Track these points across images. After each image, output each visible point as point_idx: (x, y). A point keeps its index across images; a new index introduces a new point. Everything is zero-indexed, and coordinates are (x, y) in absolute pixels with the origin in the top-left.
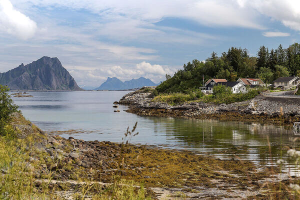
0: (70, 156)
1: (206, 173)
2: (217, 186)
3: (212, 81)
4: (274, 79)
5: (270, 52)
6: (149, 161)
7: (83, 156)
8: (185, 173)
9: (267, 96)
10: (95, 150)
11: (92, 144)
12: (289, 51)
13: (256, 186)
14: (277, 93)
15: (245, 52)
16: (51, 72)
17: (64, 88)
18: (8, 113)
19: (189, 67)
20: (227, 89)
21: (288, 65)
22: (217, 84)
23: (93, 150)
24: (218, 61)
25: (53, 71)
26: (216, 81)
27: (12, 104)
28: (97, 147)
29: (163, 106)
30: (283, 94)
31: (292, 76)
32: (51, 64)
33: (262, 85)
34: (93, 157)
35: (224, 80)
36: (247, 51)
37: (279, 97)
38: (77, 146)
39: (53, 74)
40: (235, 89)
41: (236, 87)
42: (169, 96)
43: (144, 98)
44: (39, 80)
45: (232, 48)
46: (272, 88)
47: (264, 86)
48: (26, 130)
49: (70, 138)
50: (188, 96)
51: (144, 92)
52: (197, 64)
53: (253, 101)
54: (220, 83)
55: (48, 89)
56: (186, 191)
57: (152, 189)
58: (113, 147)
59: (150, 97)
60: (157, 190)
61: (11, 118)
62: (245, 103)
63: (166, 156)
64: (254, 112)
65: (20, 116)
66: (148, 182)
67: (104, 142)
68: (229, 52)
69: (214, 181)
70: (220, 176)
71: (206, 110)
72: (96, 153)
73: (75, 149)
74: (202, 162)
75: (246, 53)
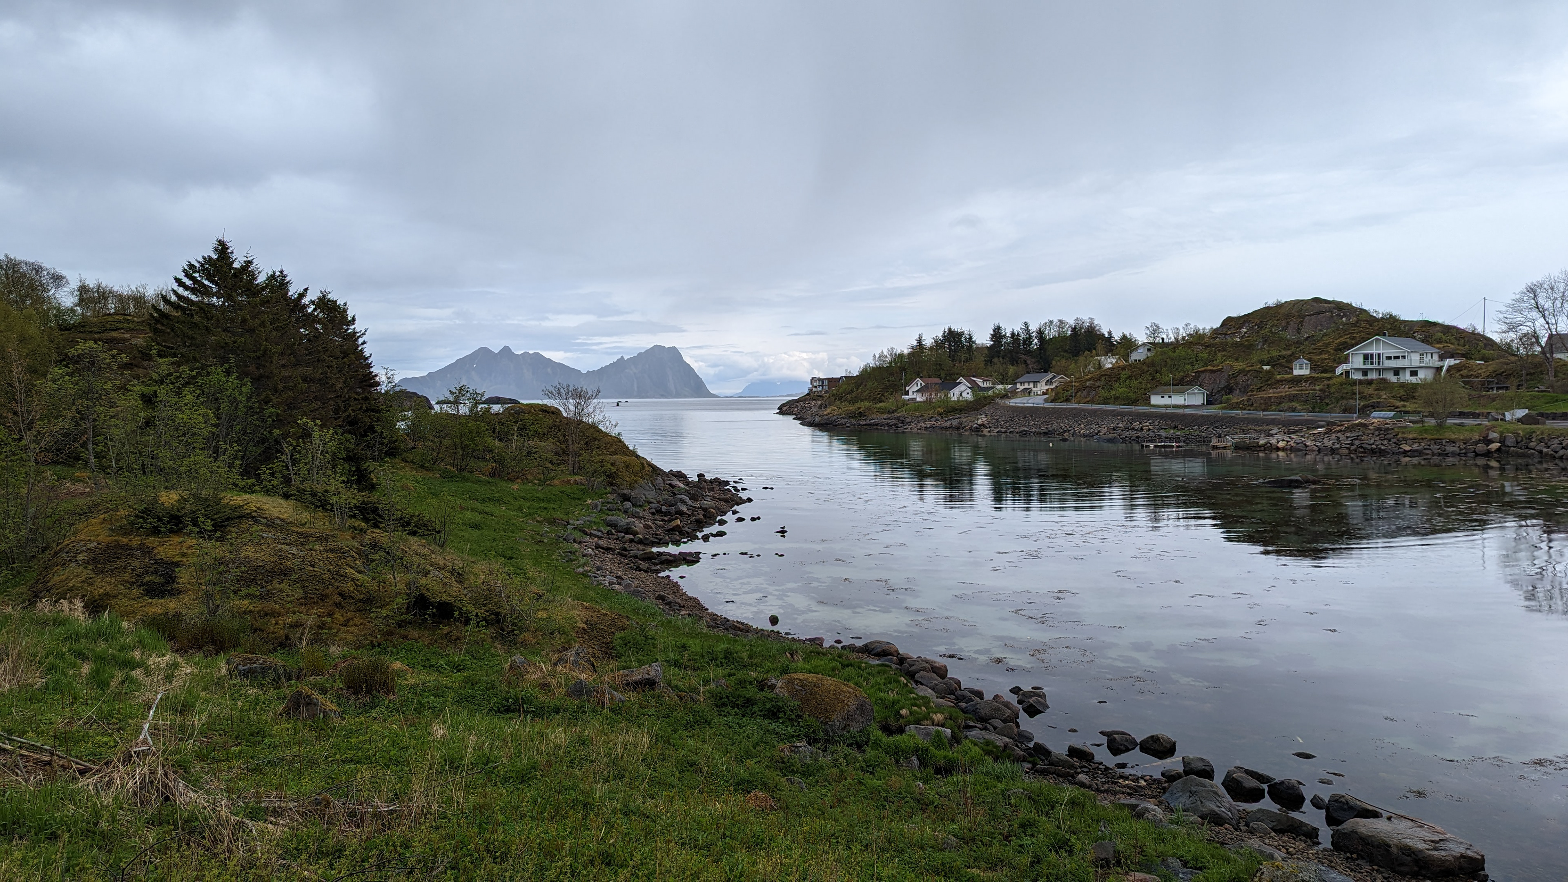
4: (1017, 377)
5: (1009, 333)
9: (1006, 404)
12: (1040, 332)
14: (1021, 400)
15: (969, 335)
16: (668, 369)
17: (686, 393)
20: (941, 394)
21: (1038, 355)
22: (925, 386)
24: (927, 349)
25: (671, 368)
26: (924, 381)
31: (1045, 371)
32: (666, 358)
33: (997, 387)
35: (938, 381)
36: (973, 334)
37: (1025, 405)
39: (671, 374)
40: (955, 394)
41: (956, 390)
44: (647, 380)
45: (949, 330)
52: (895, 354)
53: (984, 412)
54: (931, 385)
62: (971, 415)
75: (971, 338)
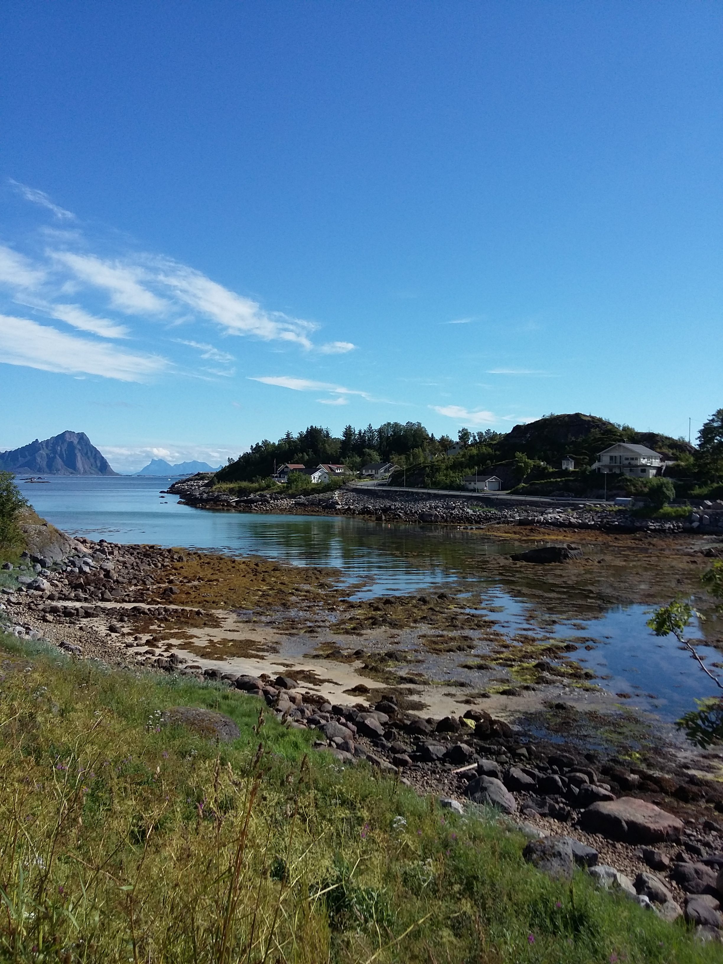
0: (101, 568)
1: (282, 587)
2: (299, 605)
3: (287, 467)
4: (363, 465)
5: (357, 432)
6: (207, 573)
7: (120, 567)
8: (256, 588)
9: (354, 487)
10: (135, 558)
11: (132, 549)
12: (380, 431)
13: (347, 605)
14: (366, 484)
15: (327, 432)
16: (77, 451)
17: (93, 472)
18: (14, 509)
19: (257, 449)
20: (304, 477)
21: (379, 449)
22: (292, 471)
23: (133, 559)
24: (294, 442)
25: (79, 450)
26: (291, 466)
27: (20, 498)
28: (138, 553)
29: (224, 497)
30: (374, 485)
31: (384, 462)
32: (76, 442)
33: (347, 473)
34: (133, 568)
35: (302, 466)
36: (330, 432)
37: (369, 488)
38: (111, 553)
39: (79, 455)
40: (315, 478)
41: (317, 474)
42: (232, 486)
43: (199, 487)
44: (59, 460)
45: (312, 427)
46: (360, 477)
47: (350, 475)
48: (40, 531)
49: (102, 541)
50: (255, 485)
51: (200, 480)
52: (268, 445)
53: (337, 493)
54: (296, 469)
55: (72, 473)
56: (258, 613)
57: (213, 611)
58: (161, 554)
59: (206, 485)
60: (219, 613)
61: (18, 516)
62: (327, 495)
63: (231, 565)
64: (339, 507)
65: (32, 512)
66: (208, 602)
67: (148, 546)
68: (307, 432)
69: (293, 598)
70: (301, 591)
71: (279, 502)
72: (137, 563)
73: (108, 557)
74: (278, 573)
75: (328, 434)
